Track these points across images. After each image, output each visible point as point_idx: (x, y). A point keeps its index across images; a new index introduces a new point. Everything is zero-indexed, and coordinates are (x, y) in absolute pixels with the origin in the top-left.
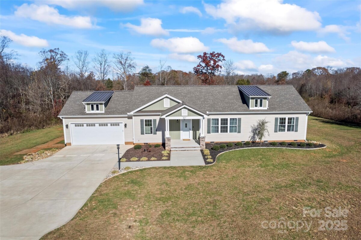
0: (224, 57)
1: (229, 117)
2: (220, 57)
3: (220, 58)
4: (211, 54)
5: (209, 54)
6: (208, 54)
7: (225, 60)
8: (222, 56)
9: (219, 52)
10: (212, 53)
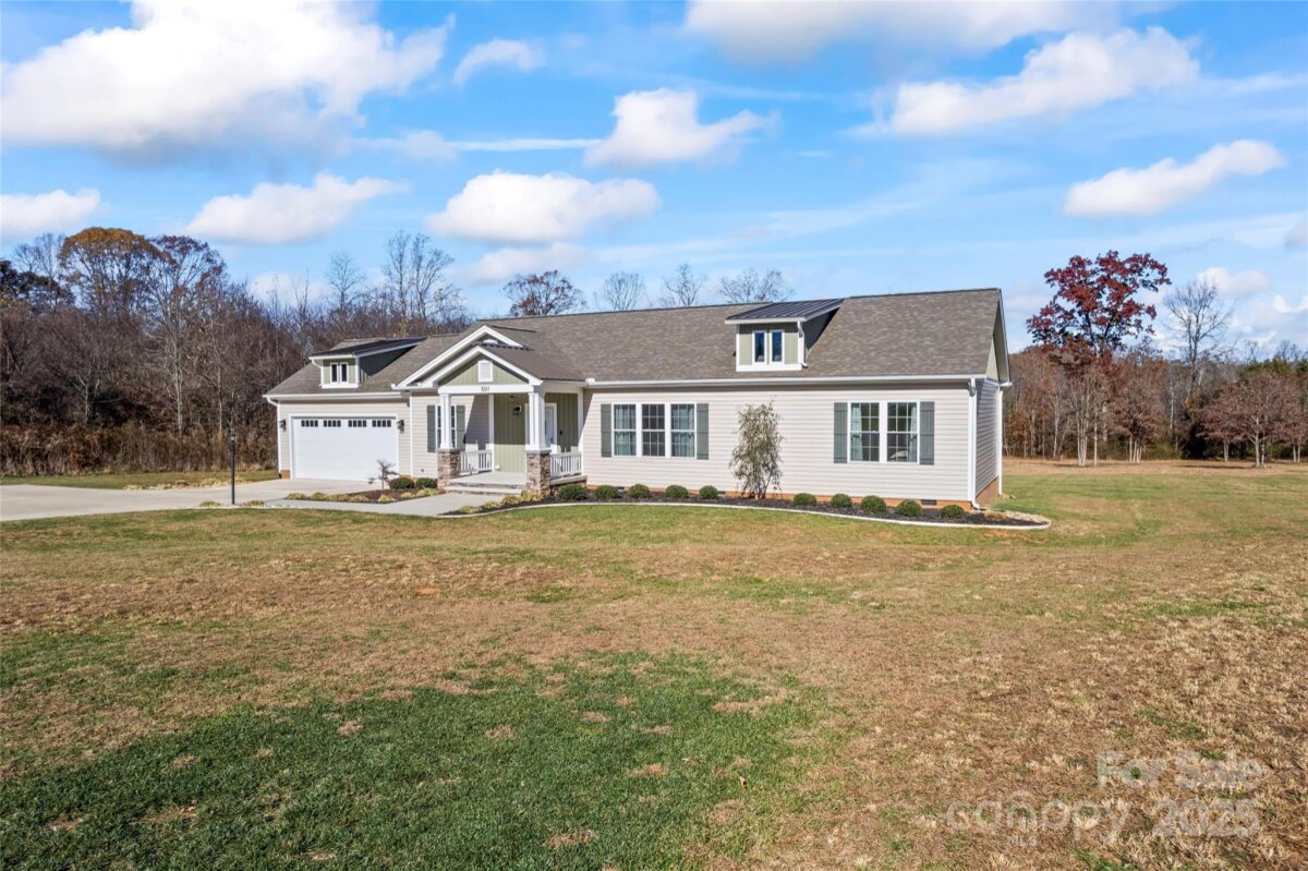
0: (1163, 270)
1: (667, 400)
2: (1147, 270)
3: (1144, 275)
4: (1102, 262)
5: (1094, 260)
6: (1089, 263)
7: (1168, 282)
8: (1155, 265)
9: (1142, 252)
10: (1104, 256)
